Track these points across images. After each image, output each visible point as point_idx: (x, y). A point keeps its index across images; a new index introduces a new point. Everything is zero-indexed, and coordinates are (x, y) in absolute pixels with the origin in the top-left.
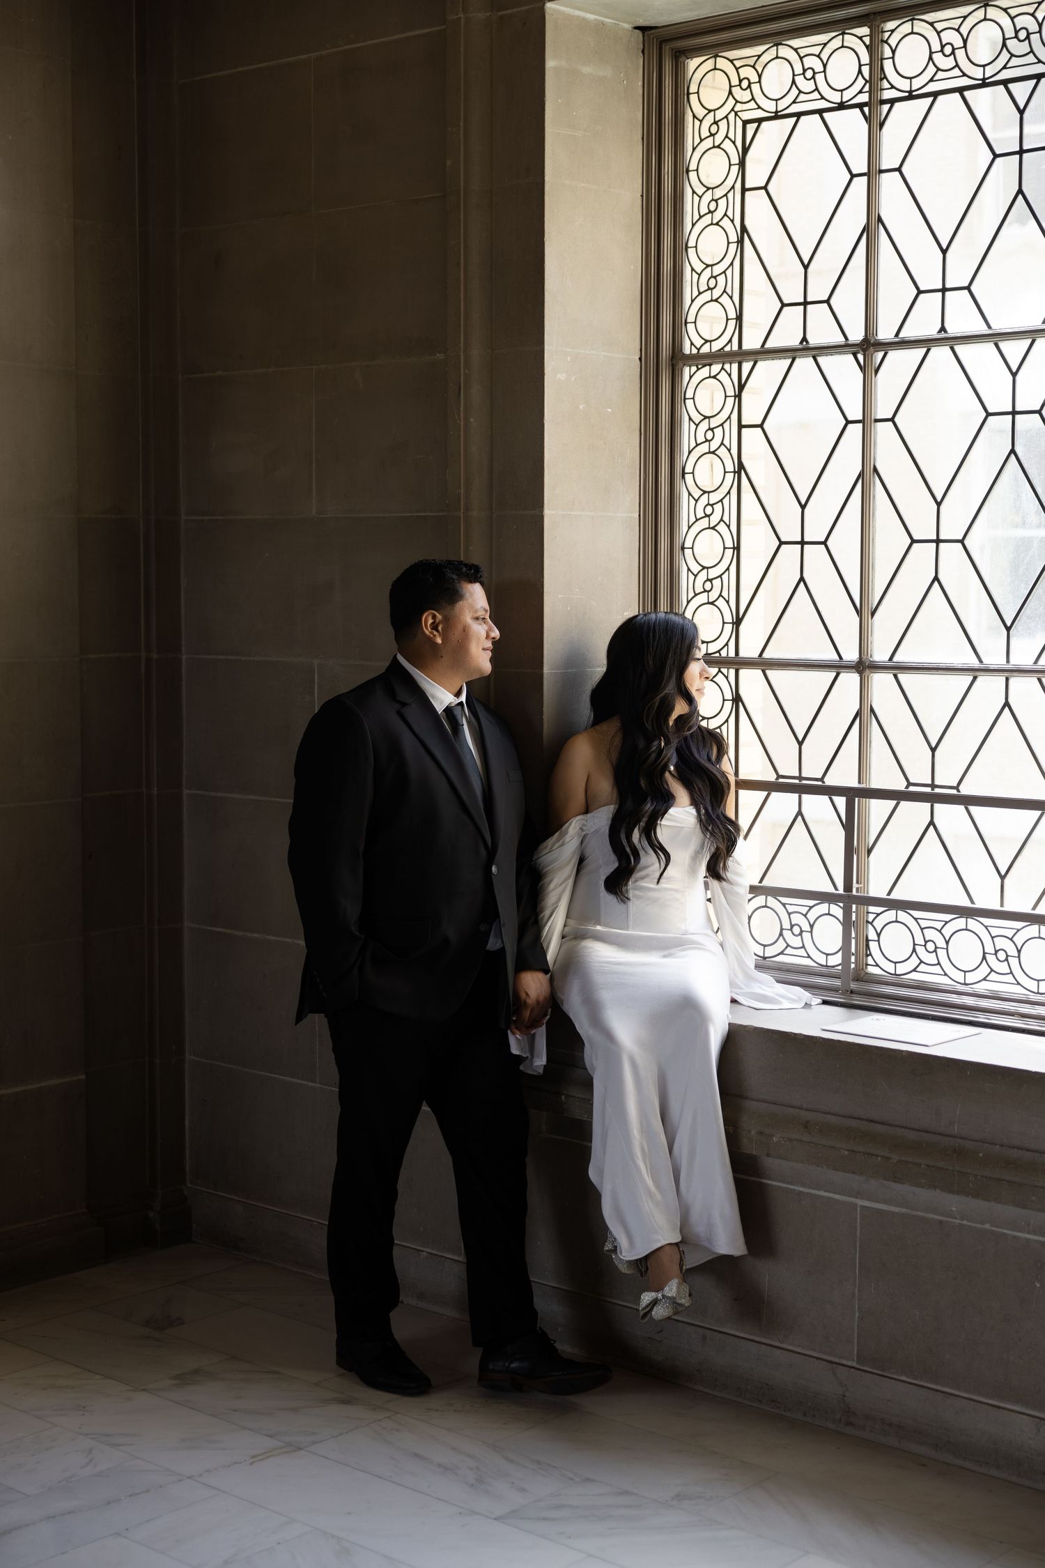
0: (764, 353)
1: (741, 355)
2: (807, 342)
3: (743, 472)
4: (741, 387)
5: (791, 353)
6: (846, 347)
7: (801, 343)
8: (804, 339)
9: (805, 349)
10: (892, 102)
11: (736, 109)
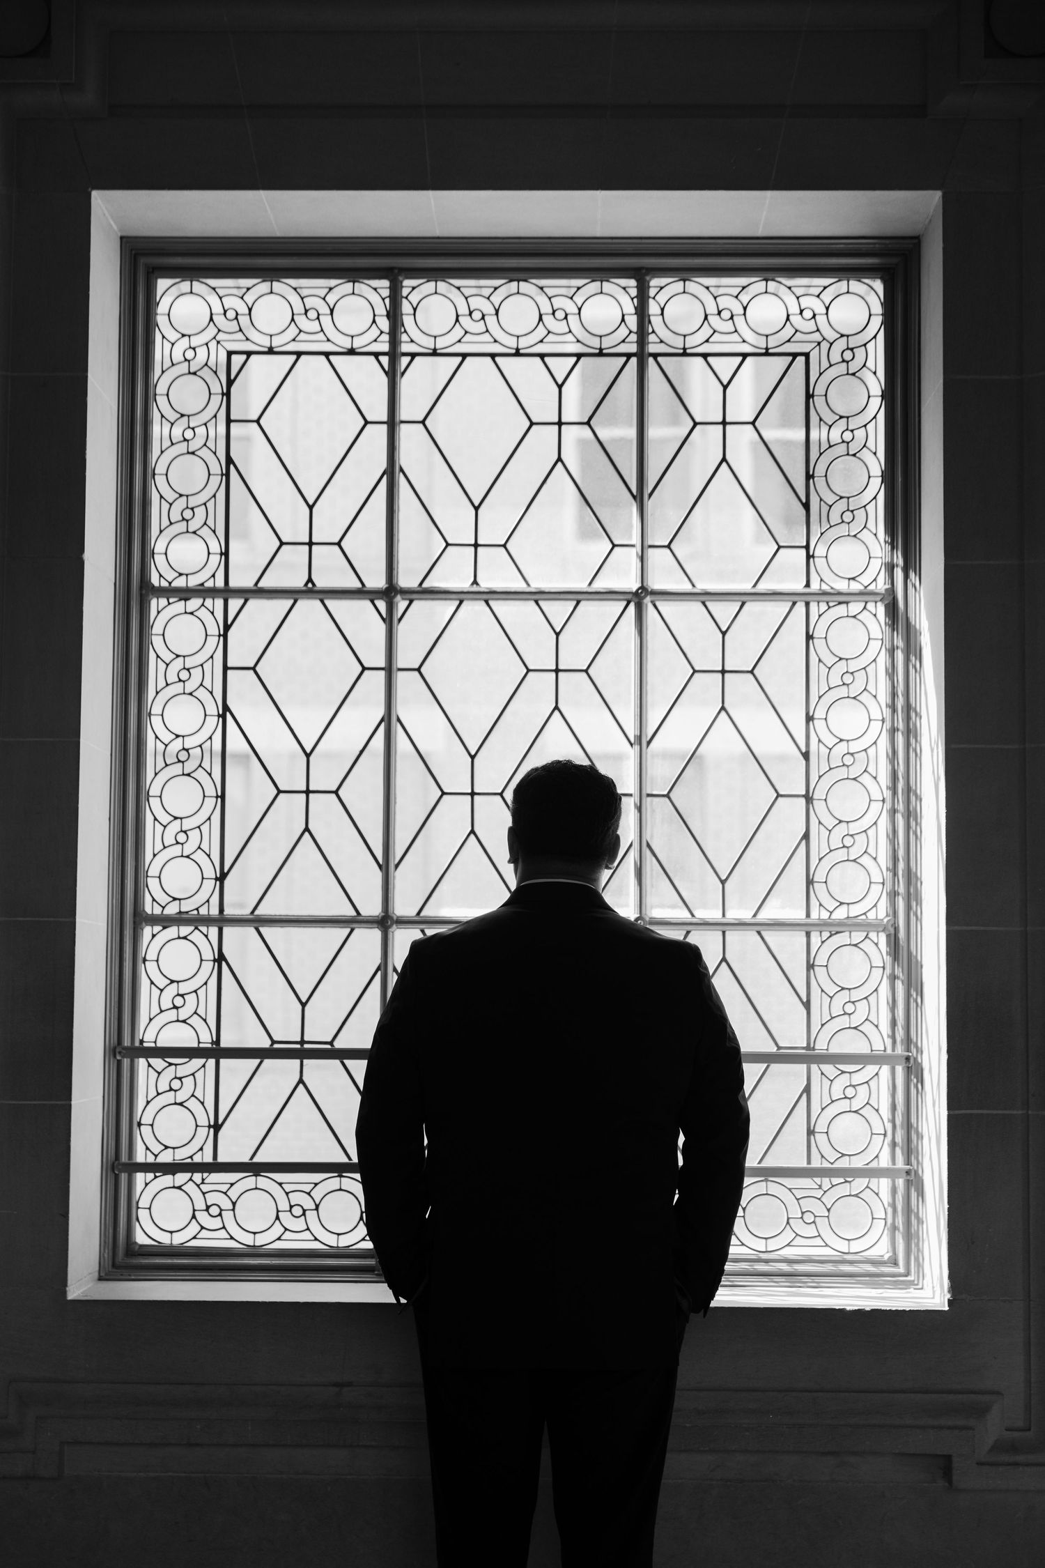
0: (258, 592)
1: (226, 592)
2: (314, 585)
3: (228, 714)
4: (227, 627)
5: (294, 594)
6: (362, 593)
7: (306, 584)
8: (310, 580)
9: (310, 590)
10: (413, 356)
11: (218, 338)
